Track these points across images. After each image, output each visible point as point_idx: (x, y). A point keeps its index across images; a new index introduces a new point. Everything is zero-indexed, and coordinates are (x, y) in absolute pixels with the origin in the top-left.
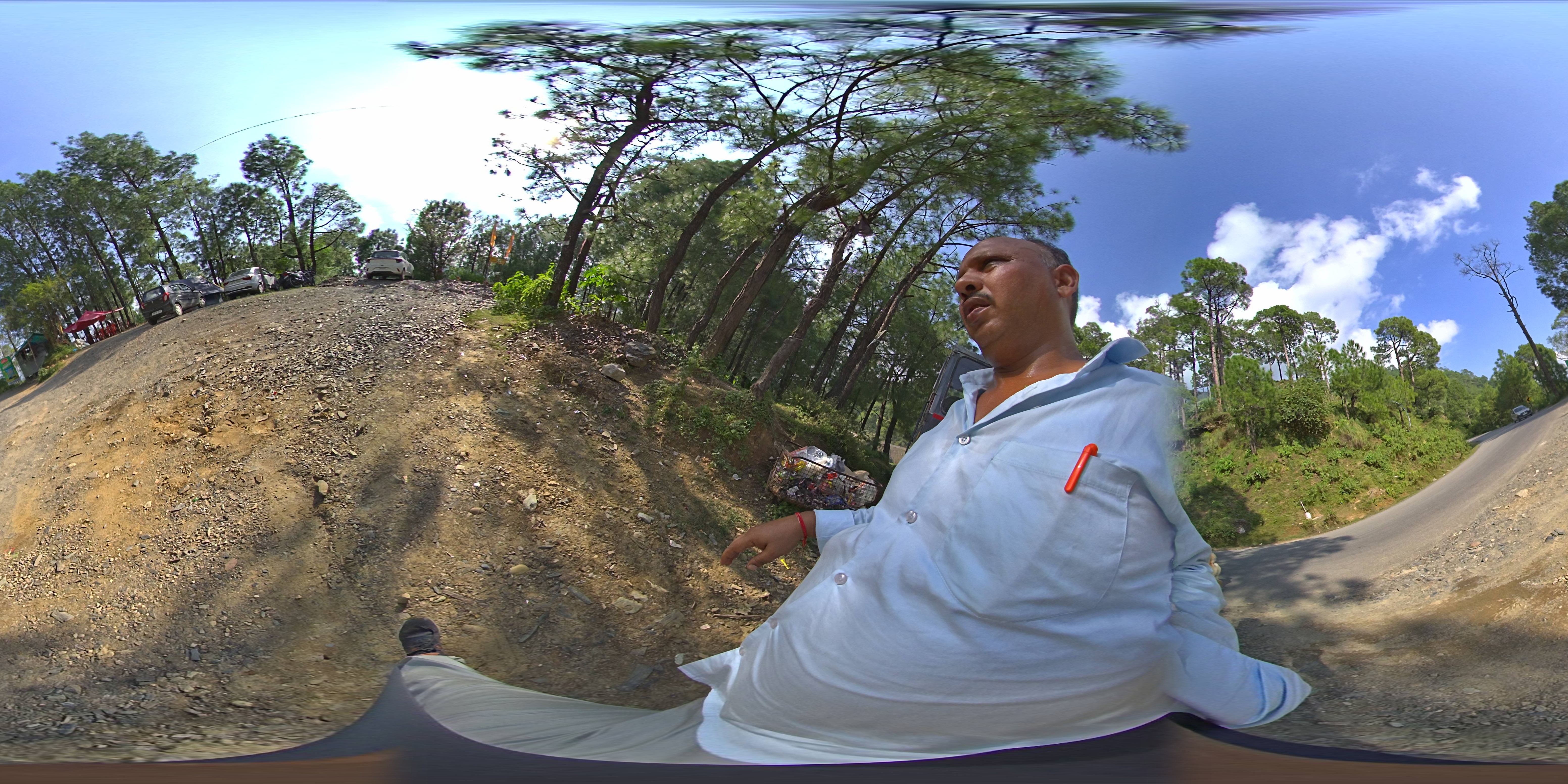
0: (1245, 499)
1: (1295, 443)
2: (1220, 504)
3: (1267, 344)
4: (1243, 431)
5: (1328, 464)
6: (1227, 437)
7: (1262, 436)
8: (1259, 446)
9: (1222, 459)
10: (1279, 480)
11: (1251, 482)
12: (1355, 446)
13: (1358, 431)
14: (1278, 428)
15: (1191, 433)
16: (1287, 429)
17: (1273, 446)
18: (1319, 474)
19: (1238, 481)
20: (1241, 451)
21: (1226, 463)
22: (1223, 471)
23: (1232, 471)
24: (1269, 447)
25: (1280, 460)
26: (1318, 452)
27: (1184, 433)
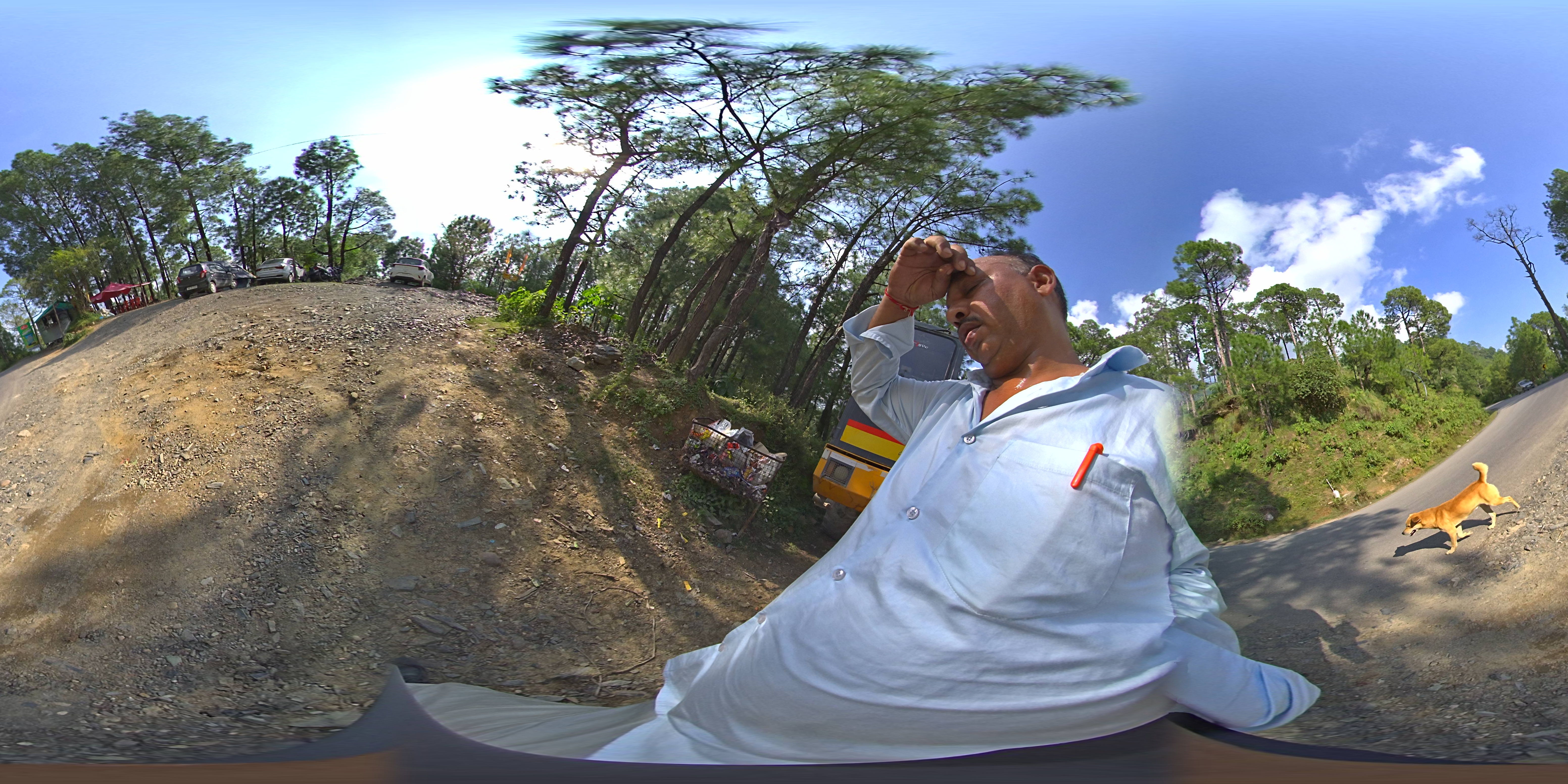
0: (1268, 484)
1: (1312, 419)
2: (1242, 491)
3: (1270, 326)
4: (1257, 413)
5: (1349, 438)
6: (1241, 420)
7: (1277, 416)
8: (1276, 426)
9: (1238, 444)
10: (1300, 459)
11: (1271, 464)
12: (1374, 418)
13: (1376, 403)
14: (1292, 406)
15: (1203, 421)
16: (1302, 406)
17: (1289, 424)
18: (1341, 449)
19: (1257, 465)
20: (1256, 433)
21: (1243, 448)
22: (1240, 456)
23: (1250, 456)
24: (1286, 427)
25: (1299, 438)
26: (1336, 426)
27: (1196, 421)
